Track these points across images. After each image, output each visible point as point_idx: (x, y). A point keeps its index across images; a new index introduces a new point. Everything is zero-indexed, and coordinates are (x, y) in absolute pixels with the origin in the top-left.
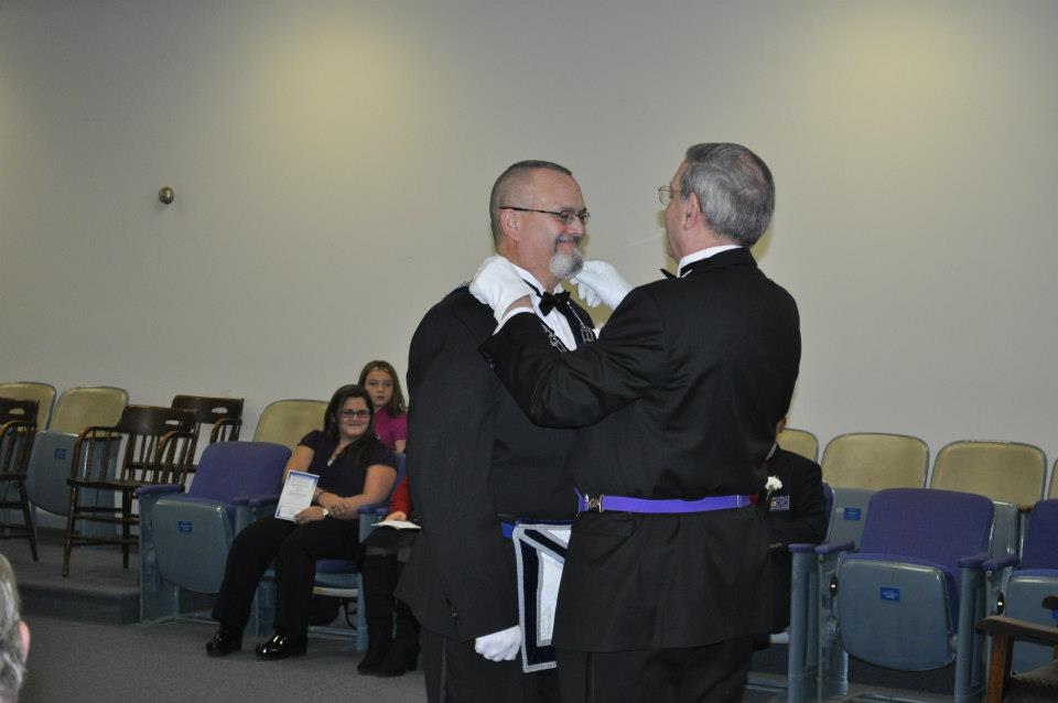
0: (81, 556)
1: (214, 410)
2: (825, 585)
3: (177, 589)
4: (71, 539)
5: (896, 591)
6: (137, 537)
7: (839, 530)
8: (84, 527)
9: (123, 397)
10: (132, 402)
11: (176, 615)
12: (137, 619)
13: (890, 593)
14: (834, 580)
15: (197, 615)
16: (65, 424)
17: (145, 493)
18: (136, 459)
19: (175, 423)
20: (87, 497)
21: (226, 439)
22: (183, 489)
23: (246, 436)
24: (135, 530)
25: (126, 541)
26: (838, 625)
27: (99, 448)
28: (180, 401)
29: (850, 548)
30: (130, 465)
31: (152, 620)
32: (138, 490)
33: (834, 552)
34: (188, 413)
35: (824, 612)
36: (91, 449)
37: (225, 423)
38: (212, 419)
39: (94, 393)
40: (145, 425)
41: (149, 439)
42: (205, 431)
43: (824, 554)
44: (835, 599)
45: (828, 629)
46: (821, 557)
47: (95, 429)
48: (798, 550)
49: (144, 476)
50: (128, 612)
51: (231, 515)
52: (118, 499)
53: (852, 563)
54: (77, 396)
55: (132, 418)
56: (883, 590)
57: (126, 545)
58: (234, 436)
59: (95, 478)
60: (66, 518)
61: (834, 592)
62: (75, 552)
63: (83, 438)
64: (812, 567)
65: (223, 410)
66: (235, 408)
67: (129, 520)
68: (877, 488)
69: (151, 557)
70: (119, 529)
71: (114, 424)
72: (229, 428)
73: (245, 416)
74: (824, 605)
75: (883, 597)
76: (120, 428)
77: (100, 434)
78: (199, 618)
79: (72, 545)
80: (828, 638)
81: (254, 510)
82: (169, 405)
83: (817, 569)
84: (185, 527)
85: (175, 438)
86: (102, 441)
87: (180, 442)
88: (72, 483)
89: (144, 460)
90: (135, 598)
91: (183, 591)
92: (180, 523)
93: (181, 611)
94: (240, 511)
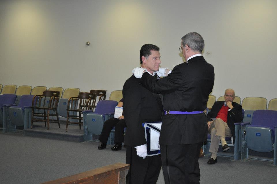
0: (70, 127)
1: (100, 93)
2: (243, 132)
3: (92, 134)
4: (68, 123)
5: (260, 134)
6: (83, 122)
7: (246, 120)
8: (71, 120)
9: (79, 90)
10: (81, 91)
11: (92, 140)
12: (83, 141)
13: (258, 134)
14: (245, 131)
15: (97, 140)
16: (66, 97)
17: (84, 112)
18: (82, 104)
19: (91, 96)
20: (71, 113)
21: (103, 100)
22: (93, 111)
23: (107, 99)
24: (82, 121)
25: (80, 123)
26: (246, 142)
27: (74, 102)
28: (92, 91)
29: (249, 124)
30: (81, 106)
31: (86, 141)
32: (83, 111)
33: (245, 125)
34: (94, 94)
35: (243, 139)
36: (72, 102)
37: (102, 96)
38: (99, 95)
39: (72, 90)
40: (84, 96)
41: (85, 100)
42: (98, 98)
43: (243, 125)
44: (245, 136)
45: (244, 143)
46: (242, 126)
47: (73, 98)
48: (236, 124)
49: (84, 108)
50: (81, 140)
51: (104, 117)
52: (78, 114)
53: (249, 127)
54: (68, 90)
55: (81, 95)
56: (257, 133)
57: (80, 124)
58: (104, 99)
59: (73, 109)
60: (66, 118)
61: (245, 134)
62: (69, 126)
63: (70, 100)
64: (240, 128)
65: (102, 93)
66: (104, 93)
67: (81, 118)
68: (255, 110)
69: (86, 127)
70: (78, 121)
71: (77, 96)
72: (103, 97)
73: (107, 94)
74: (243, 137)
75: (257, 135)
76: (78, 97)
77: (74, 99)
78: (97, 141)
79: (68, 124)
80: (244, 145)
81: (110, 116)
82: (89, 92)
83: (241, 129)
84: (94, 120)
85: (91, 99)
86: (74, 100)
87: (92, 100)
88: (68, 110)
89: (84, 105)
90: (82, 136)
91: (93, 135)
92: (93, 119)
93: (93, 139)
94: (106, 116)
